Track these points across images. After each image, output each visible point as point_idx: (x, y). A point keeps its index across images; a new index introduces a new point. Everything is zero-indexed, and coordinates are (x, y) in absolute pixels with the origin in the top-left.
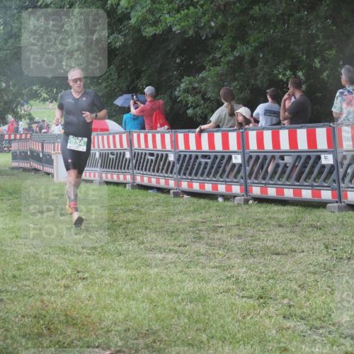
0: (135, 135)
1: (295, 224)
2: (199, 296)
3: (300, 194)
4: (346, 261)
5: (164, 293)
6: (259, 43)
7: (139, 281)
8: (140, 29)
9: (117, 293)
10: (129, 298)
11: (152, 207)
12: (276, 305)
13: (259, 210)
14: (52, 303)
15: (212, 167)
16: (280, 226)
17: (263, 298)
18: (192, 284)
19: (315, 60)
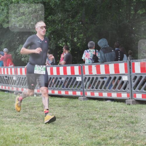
1: (65, 105)
2: (25, 136)
3: (68, 93)
4: (86, 121)
5: (10, 135)
6: (51, 31)
8: (2, 24)
11: (6, 99)
12: (57, 139)
13: (51, 100)
16: (59, 106)
17: (51, 136)
18: (22, 131)
19: (75, 38)
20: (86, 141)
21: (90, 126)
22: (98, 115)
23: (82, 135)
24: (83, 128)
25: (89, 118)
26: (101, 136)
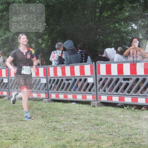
1: (30, 108)
3: (32, 95)
4: (50, 123)
6: (16, 32)
12: (21, 142)
17: (15, 139)
19: (39, 40)
20: (51, 143)
21: (55, 128)
22: (63, 118)
23: (46, 138)
24: (48, 131)
25: (54, 121)
26: (66, 139)
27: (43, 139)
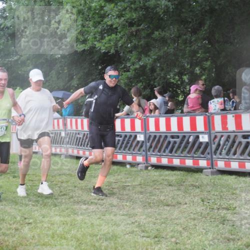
0: (69, 120)
1: (180, 184)
2: (112, 236)
3: (184, 163)
5: (87, 234)
6: (157, 56)
7: (69, 225)
9: (53, 234)
10: (61, 238)
12: (167, 242)
13: (156, 174)
14: (6, 242)
15: (123, 143)
16: (170, 185)
17: (158, 237)
18: (107, 227)
19: (196, 68)
20: (218, 246)
21: (224, 220)
22: (238, 202)
23: (210, 236)
25: (223, 207)
26: (244, 239)
27: (204, 239)
